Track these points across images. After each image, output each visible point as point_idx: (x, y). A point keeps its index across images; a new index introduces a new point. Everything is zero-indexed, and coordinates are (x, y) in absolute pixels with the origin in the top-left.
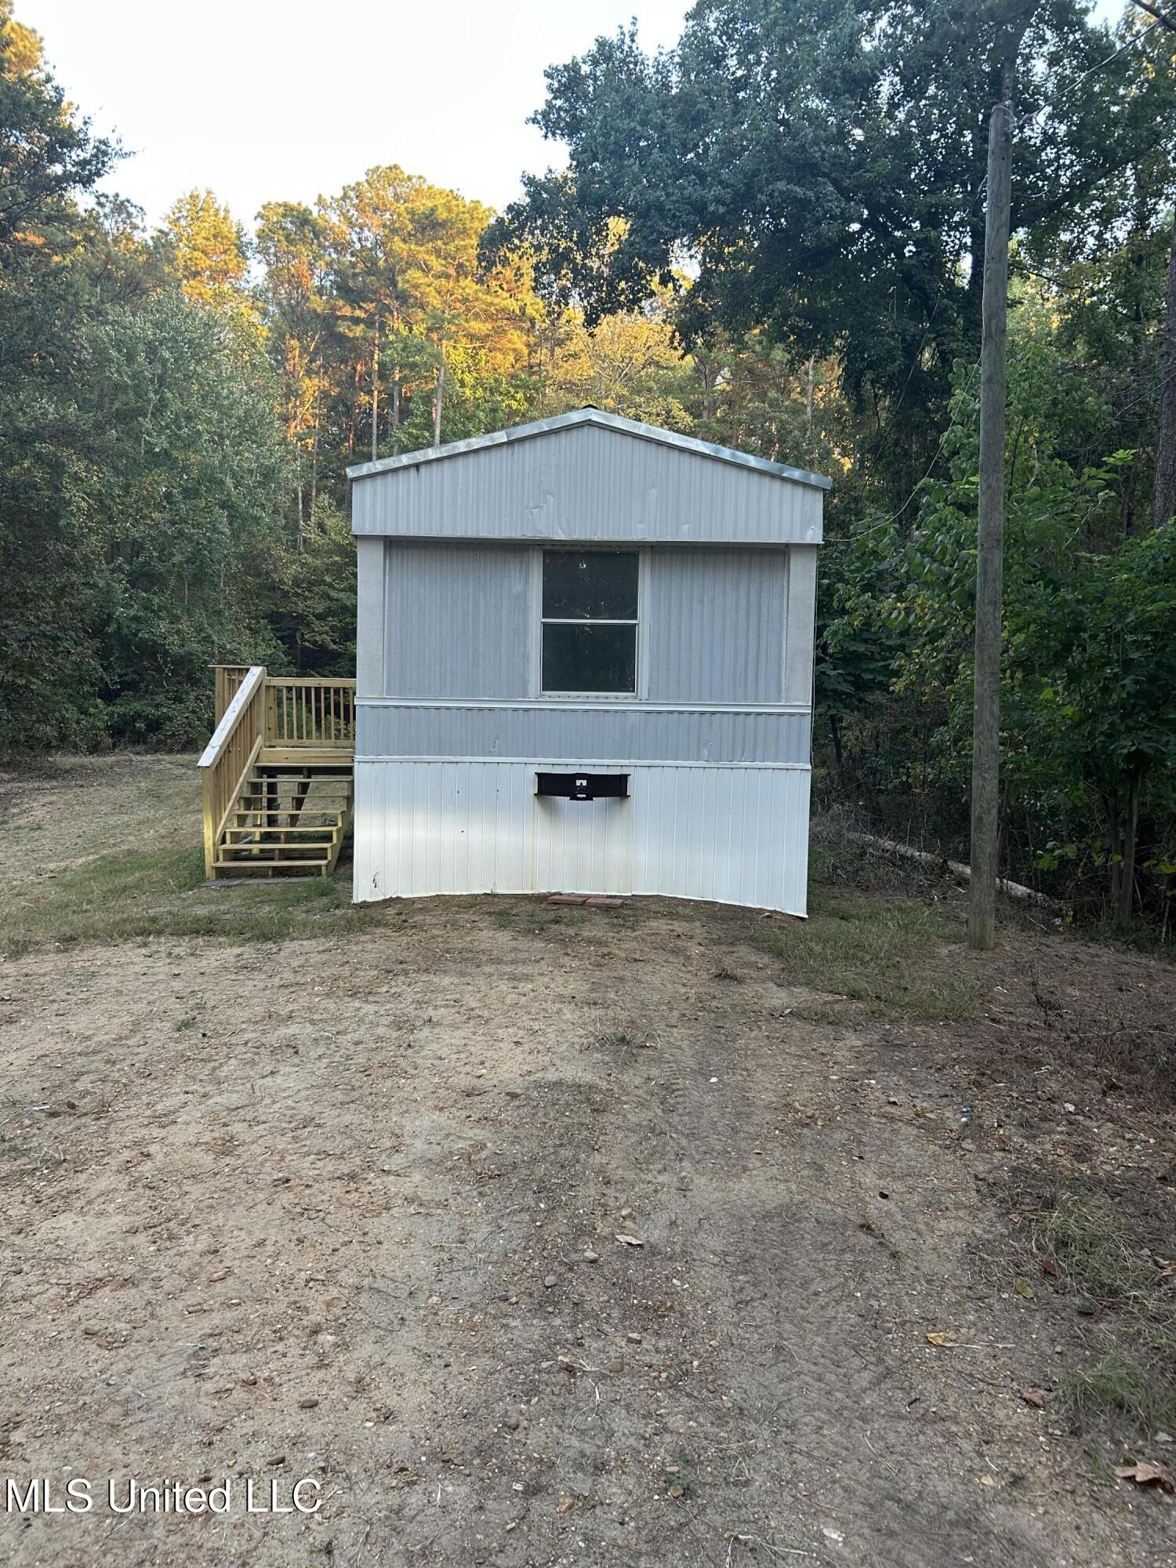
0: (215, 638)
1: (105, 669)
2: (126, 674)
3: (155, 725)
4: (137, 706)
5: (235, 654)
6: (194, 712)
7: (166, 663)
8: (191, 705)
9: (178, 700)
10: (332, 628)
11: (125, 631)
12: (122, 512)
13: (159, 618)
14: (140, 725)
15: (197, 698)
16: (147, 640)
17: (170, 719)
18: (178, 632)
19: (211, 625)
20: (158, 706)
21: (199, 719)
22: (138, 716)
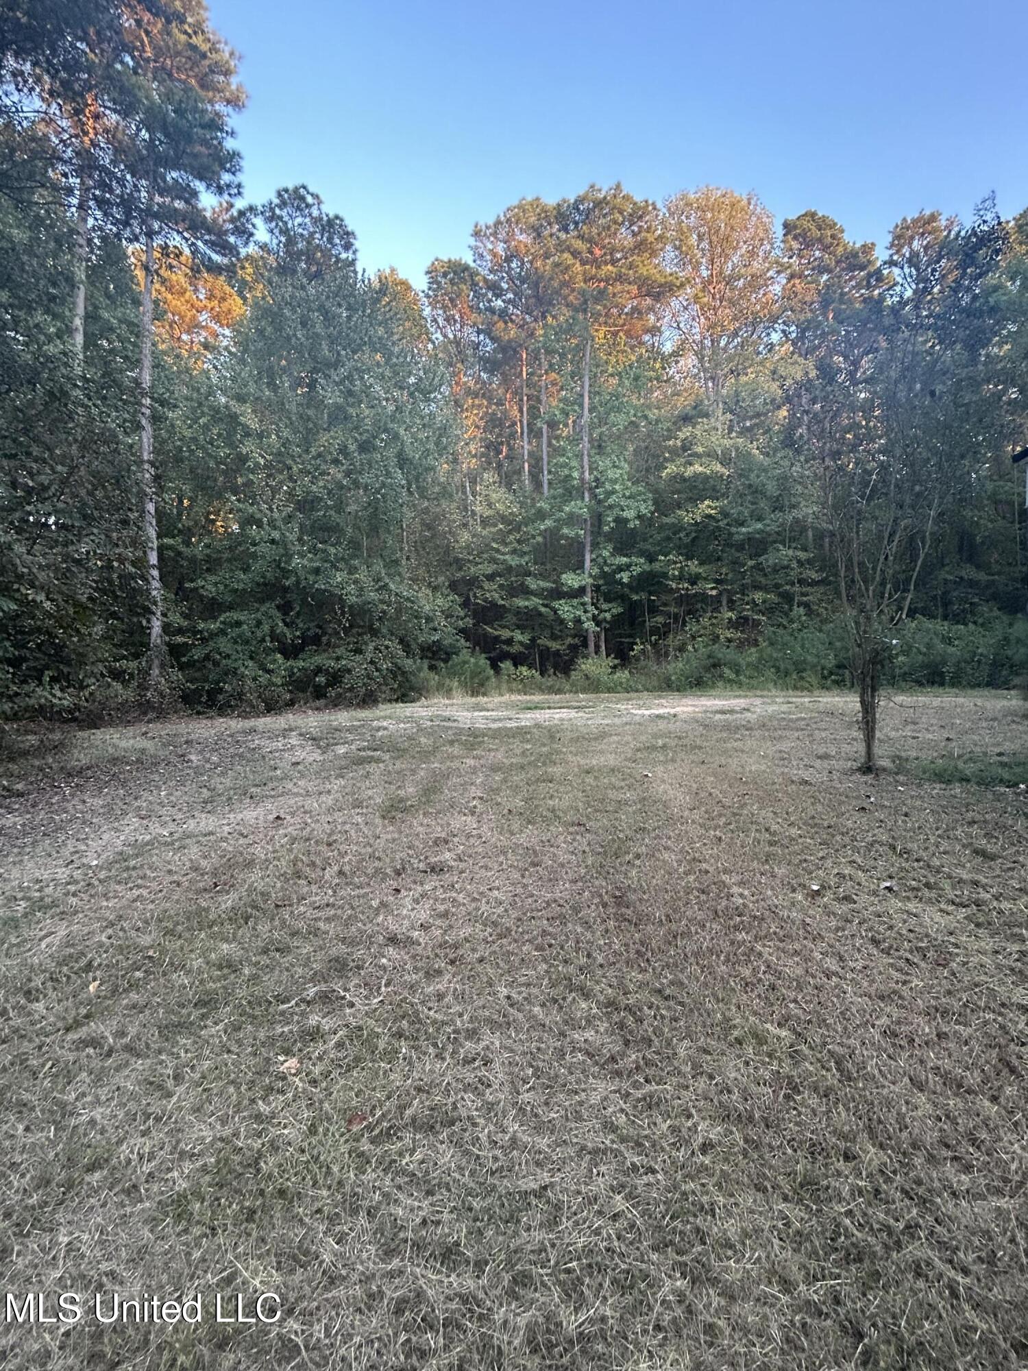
0: (392, 586)
1: (286, 624)
2: (308, 629)
3: (335, 678)
4: (318, 660)
5: (413, 602)
6: (372, 662)
7: (343, 613)
8: (369, 656)
9: (358, 651)
10: (501, 586)
11: (303, 584)
12: (301, 471)
13: (337, 569)
14: (321, 679)
15: (376, 649)
16: (325, 590)
17: (349, 671)
18: (356, 582)
19: (388, 575)
20: (338, 659)
21: (377, 670)
22: (319, 670)
